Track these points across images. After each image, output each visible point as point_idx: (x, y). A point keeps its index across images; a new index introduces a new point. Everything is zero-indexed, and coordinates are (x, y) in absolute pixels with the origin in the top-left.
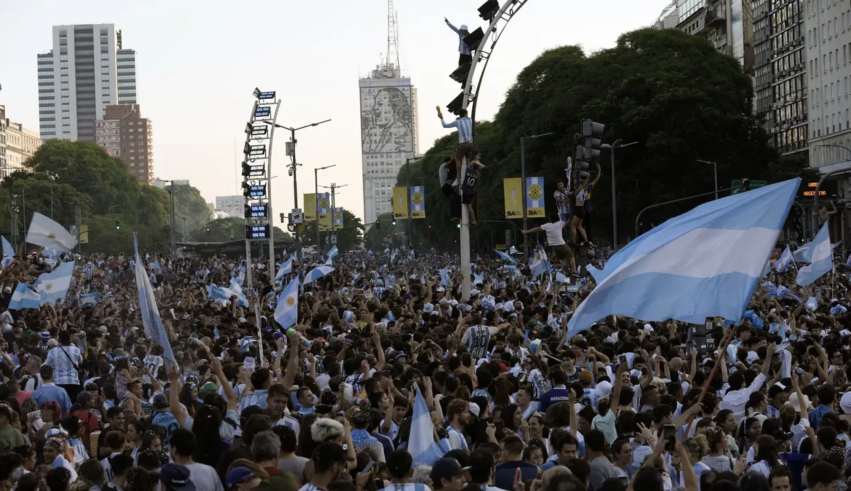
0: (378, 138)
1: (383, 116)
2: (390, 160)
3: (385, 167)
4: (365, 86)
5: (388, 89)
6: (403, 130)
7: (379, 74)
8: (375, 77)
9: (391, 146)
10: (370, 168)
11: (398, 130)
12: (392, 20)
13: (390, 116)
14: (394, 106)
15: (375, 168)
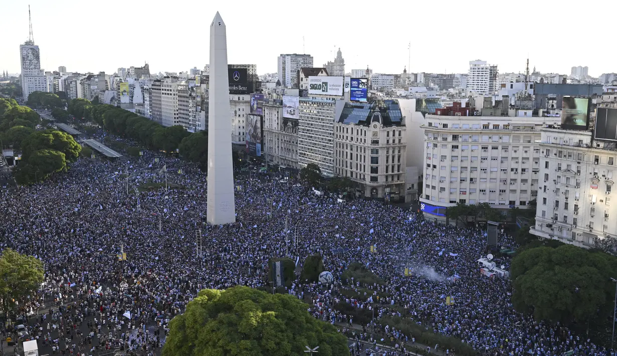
0: (28, 64)
1: (30, 57)
2: (32, 71)
3: (31, 73)
4: (22, 48)
5: (31, 49)
6: (36, 62)
7: (27, 43)
8: (26, 44)
9: (33, 67)
10: (26, 73)
11: (35, 61)
12: (31, 26)
13: (32, 57)
14: (33, 54)
15: (27, 73)
